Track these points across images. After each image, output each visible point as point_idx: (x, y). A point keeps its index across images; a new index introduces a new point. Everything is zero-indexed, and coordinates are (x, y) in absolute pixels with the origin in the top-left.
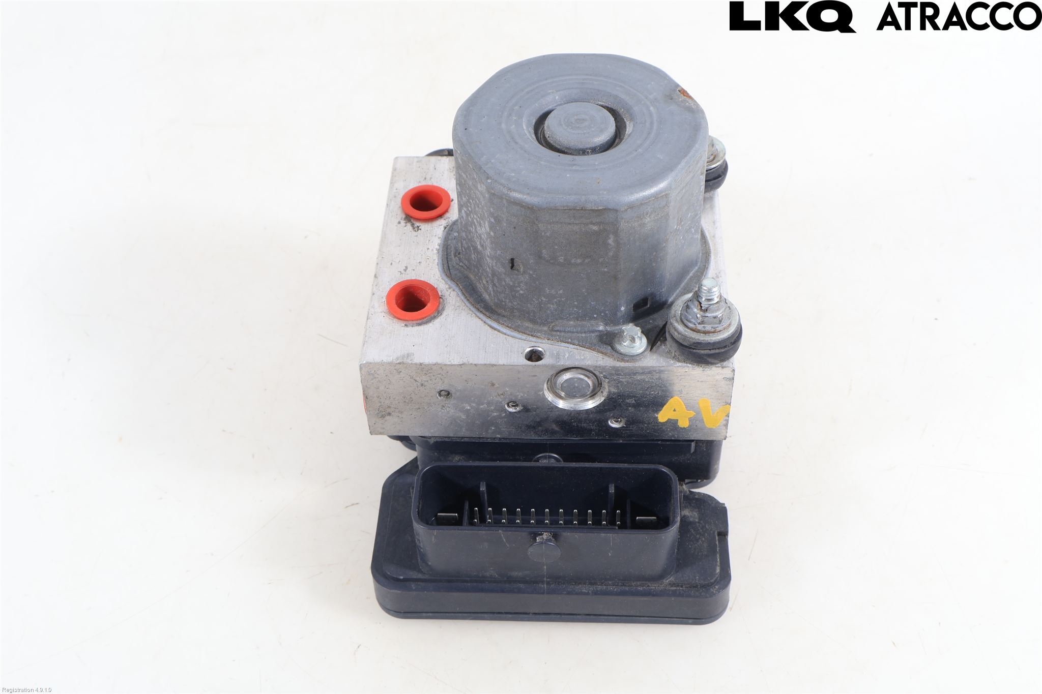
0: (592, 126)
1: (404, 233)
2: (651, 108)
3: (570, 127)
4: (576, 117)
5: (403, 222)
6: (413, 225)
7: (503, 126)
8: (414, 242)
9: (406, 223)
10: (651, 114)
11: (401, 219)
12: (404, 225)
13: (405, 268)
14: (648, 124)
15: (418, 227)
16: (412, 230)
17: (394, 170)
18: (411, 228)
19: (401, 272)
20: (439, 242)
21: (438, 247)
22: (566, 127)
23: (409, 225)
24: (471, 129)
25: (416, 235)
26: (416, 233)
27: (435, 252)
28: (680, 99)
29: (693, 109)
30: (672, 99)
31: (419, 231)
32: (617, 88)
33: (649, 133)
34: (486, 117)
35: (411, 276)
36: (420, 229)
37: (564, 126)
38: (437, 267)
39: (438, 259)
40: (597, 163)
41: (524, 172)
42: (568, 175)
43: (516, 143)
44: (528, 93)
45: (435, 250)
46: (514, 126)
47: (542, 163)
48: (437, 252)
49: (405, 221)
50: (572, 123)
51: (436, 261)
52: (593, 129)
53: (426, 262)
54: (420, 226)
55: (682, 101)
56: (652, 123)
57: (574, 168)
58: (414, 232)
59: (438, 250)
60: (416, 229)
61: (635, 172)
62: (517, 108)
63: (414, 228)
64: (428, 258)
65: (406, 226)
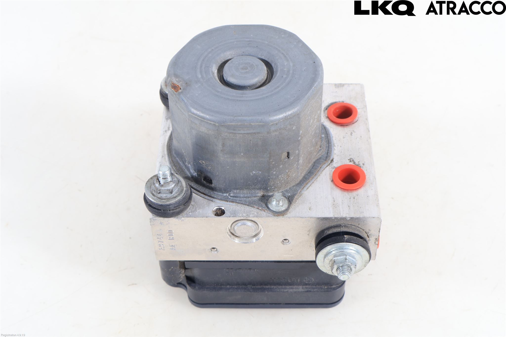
0: (237, 65)
1: (358, 157)
2: (200, 76)
3: (251, 64)
4: (247, 70)
5: (361, 165)
6: (354, 163)
7: (291, 64)
8: (351, 151)
9: (359, 164)
10: (201, 72)
11: (363, 167)
12: (360, 163)
13: (352, 134)
14: (203, 67)
15: (350, 161)
16: (354, 159)
17: (378, 205)
18: (355, 161)
19: (354, 132)
20: (335, 151)
21: (335, 148)
22: (253, 64)
23: (357, 163)
24: (311, 62)
25: (351, 156)
26: (351, 157)
27: (336, 145)
28: (181, 83)
29: (174, 77)
30: (187, 83)
31: (349, 159)
32: (220, 90)
33: (203, 60)
34: (303, 70)
35: (347, 130)
36: (349, 160)
37: (255, 65)
38: (333, 135)
39: (333, 140)
40: (236, 42)
41: (277, 37)
42: (252, 35)
43: (283, 54)
44: (278, 87)
45: (337, 146)
46: (285, 64)
47: (267, 42)
48: (335, 145)
49: (360, 165)
50: (250, 67)
51: (334, 139)
52: (237, 63)
53: (340, 138)
54: (349, 162)
55: (180, 81)
56: (201, 67)
57: (248, 40)
58: (352, 158)
59: (334, 146)
60: (351, 160)
61: (214, 38)
62: (285, 76)
63: (353, 161)
64: (339, 141)
65: (359, 162)
